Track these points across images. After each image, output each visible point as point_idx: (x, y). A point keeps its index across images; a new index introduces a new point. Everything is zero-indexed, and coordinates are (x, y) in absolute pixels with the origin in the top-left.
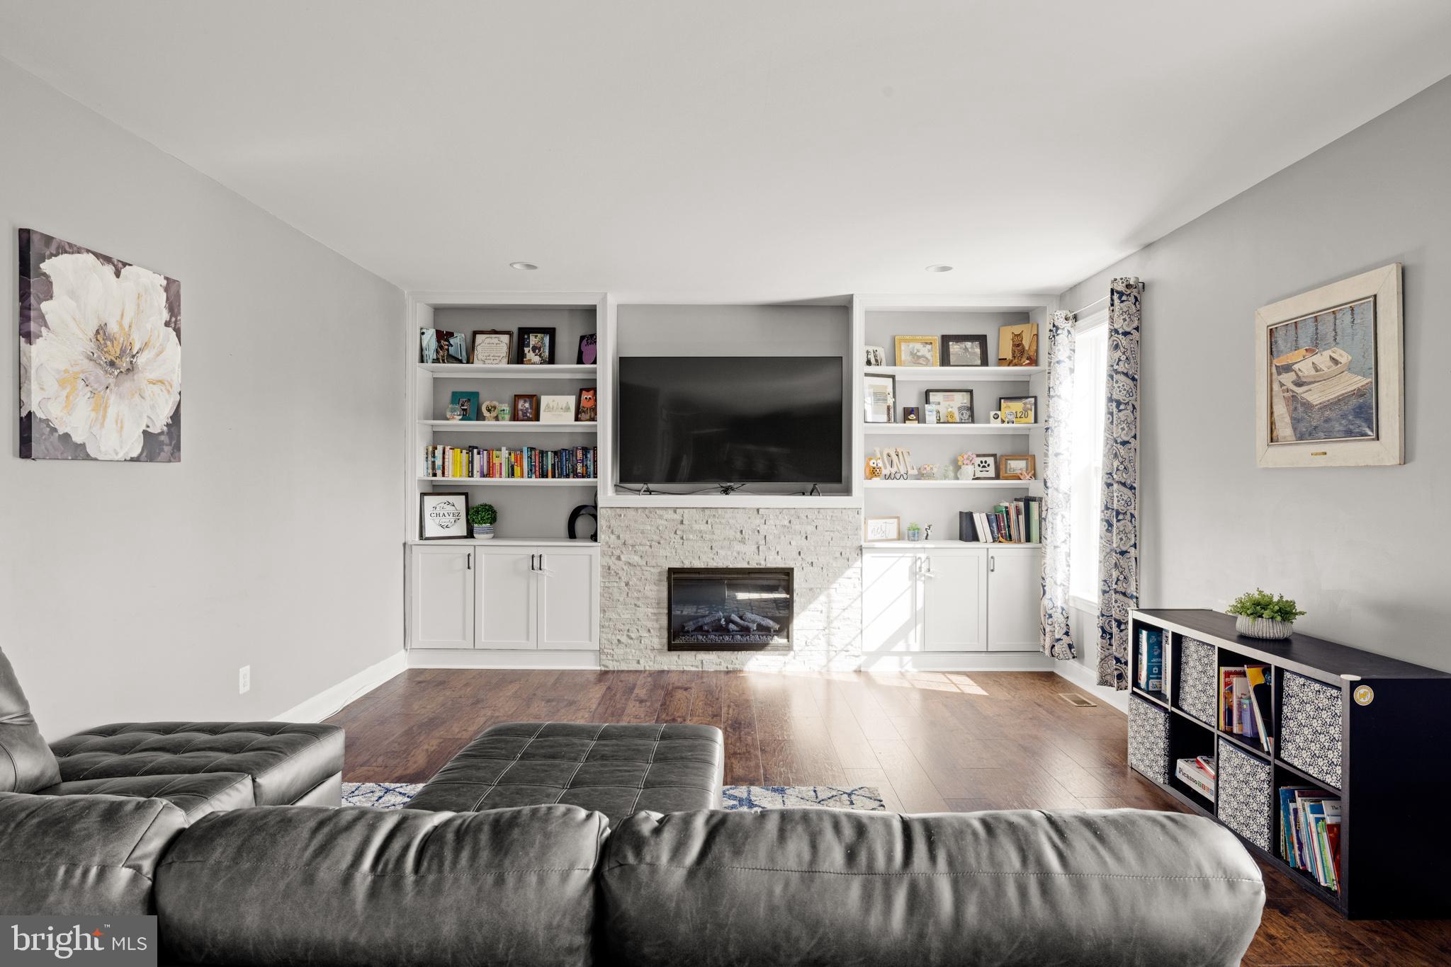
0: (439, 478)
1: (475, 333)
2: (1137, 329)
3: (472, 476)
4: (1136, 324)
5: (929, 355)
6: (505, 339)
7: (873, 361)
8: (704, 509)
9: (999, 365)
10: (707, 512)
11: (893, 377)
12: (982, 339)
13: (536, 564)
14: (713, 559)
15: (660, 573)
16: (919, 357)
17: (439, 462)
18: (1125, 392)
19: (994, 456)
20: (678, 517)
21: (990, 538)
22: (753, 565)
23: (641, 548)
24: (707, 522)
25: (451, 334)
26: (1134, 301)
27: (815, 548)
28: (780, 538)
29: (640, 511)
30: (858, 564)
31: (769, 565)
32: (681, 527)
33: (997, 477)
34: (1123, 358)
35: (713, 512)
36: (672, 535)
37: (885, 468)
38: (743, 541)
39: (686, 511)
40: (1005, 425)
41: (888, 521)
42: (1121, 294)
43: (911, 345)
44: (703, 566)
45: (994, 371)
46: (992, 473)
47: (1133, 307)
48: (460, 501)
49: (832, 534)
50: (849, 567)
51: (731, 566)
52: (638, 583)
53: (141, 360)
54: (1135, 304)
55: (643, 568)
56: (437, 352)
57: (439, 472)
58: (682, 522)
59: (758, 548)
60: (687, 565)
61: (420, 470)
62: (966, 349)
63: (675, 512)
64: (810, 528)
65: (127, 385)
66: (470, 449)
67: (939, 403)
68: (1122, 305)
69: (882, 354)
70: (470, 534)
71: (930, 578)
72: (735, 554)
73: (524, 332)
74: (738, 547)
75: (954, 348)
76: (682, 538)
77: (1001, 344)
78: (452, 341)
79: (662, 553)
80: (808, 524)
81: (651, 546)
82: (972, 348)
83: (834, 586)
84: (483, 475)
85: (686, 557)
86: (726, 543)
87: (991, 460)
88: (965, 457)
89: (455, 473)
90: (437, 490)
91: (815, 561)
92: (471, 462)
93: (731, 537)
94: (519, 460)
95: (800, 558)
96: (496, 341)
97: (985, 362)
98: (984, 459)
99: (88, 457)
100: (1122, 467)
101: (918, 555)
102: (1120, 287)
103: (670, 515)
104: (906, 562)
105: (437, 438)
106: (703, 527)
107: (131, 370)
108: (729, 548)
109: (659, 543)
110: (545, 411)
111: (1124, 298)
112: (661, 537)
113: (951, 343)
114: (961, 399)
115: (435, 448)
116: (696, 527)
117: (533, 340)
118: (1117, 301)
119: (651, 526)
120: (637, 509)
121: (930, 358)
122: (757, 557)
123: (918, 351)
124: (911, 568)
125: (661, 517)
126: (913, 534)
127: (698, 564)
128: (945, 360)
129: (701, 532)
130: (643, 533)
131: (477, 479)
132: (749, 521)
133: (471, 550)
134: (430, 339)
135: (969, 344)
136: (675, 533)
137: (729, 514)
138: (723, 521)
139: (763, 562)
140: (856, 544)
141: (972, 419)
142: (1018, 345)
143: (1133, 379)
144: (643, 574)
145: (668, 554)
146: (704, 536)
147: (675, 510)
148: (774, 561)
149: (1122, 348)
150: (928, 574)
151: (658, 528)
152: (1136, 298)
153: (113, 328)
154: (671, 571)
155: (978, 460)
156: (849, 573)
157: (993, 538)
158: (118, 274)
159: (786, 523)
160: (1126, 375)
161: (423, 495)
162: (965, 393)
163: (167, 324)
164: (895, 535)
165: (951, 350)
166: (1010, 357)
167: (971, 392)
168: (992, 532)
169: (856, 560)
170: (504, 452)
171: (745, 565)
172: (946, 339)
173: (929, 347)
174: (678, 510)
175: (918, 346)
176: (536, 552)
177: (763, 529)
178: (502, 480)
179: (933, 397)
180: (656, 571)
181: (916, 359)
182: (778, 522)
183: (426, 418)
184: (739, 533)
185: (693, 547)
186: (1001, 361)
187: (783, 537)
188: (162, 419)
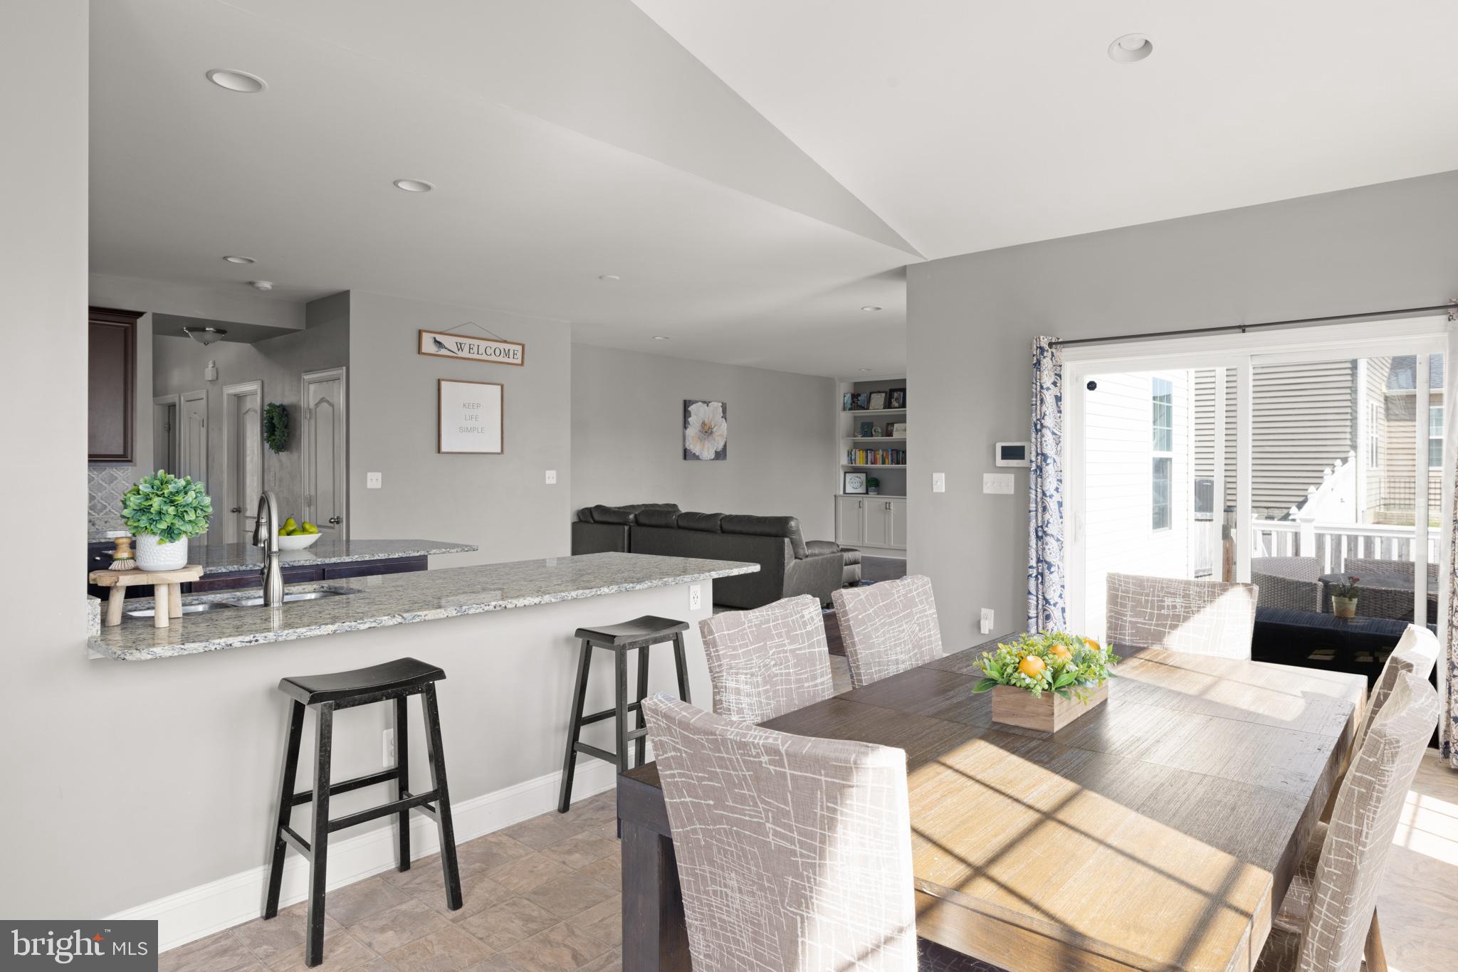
0: (853, 465)
1: (871, 393)
3: (867, 463)
6: (883, 395)
13: (887, 507)
17: (853, 457)
25: (859, 395)
48: (863, 476)
53: (714, 430)
56: (851, 404)
57: (853, 462)
61: (844, 460)
65: (710, 438)
66: (867, 451)
70: (867, 493)
73: (892, 391)
78: (860, 398)
84: (872, 463)
89: (860, 463)
90: (856, 470)
92: (867, 457)
94: (887, 455)
96: (879, 396)
99: (700, 459)
105: (856, 445)
107: (712, 433)
110: (896, 431)
115: (852, 450)
117: (896, 395)
131: (869, 465)
133: (861, 499)
134: (848, 397)
153: (706, 421)
158: (708, 406)
161: (845, 473)
163: (722, 417)
170: (881, 452)
176: (888, 501)
178: (879, 465)
183: (848, 436)
188: (720, 447)
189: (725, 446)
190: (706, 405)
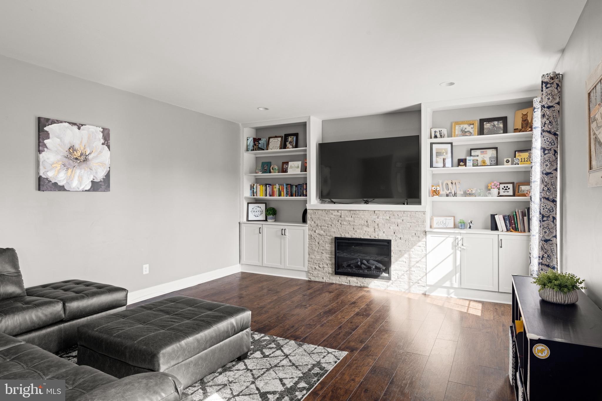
0: (255, 197)
1: (269, 138)
2: (558, 103)
3: (266, 196)
4: (557, 100)
5: (471, 131)
6: (280, 139)
7: (438, 135)
8: (350, 210)
9: (514, 132)
10: (352, 212)
11: (451, 143)
12: (504, 120)
13: (283, 233)
14: (354, 234)
15: (332, 239)
16: (466, 132)
17: (255, 191)
18: (548, 143)
19: (513, 183)
20: (339, 214)
21: (505, 229)
22: (373, 238)
23: (324, 227)
24: (352, 217)
25: (260, 139)
26: (556, 86)
27: (402, 231)
28: (385, 225)
29: (323, 211)
30: (424, 239)
31: (380, 238)
32: (340, 219)
33: (514, 195)
34: (548, 122)
35: (354, 212)
36: (337, 222)
37: (443, 190)
38: (368, 226)
39: (343, 211)
40: (514, 166)
41: (447, 218)
42: (547, 83)
43: (462, 126)
44: (350, 237)
45: (511, 136)
46: (511, 193)
47: (556, 90)
48: (263, 206)
49: (410, 224)
50: (419, 241)
51: (362, 238)
52: (323, 243)
53: (90, 157)
54: (557, 88)
55: (325, 236)
56: (253, 147)
57: (255, 194)
58: (341, 217)
59: (375, 229)
60: (343, 236)
61: (247, 193)
62: (494, 126)
63: (338, 212)
64: (400, 221)
65: (84, 165)
66: (266, 185)
67: (478, 156)
68: (547, 90)
69: (445, 131)
70: (266, 220)
71: (463, 249)
72: (364, 232)
73: (287, 136)
74: (365, 229)
75: (487, 125)
76: (341, 224)
77: (515, 120)
78: (260, 142)
79: (333, 230)
80: (399, 218)
81: (328, 227)
82: (498, 124)
83: (412, 250)
84: (270, 196)
85: (343, 233)
86: (360, 227)
87: (510, 186)
88: (493, 184)
89: (260, 195)
90: (257, 201)
91: (402, 237)
92: (266, 190)
93: (363, 224)
94: (283, 189)
95: (395, 235)
96: (276, 140)
97: (505, 131)
98: (506, 185)
99: (65, 190)
100: (546, 189)
101: (457, 237)
102: (546, 80)
103: (336, 213)
104: (450, 240)
105: (258, 181)
106: (350, 219)
107: (86, 160)
108: (361, 229)
109: (331, 226)
110: (290, 168)
111: (548, 85)
112: (332, 223)
113: (485, 123)
114: (491, 153)
115: (254, 185)
116: (347, 219)
117: (290, 139)
118: (544, 88)
119: (328, 218)
120: (322, 210)
121: (472, 132)
122: (374, 234)
123: (466, 129)
124: (452, 243)
125: (332, 214)
126: (461, 225)
127: (348, 236)
128: (481, 132)
129: (349, 221)
130: (325, 221)
131: (268, 197)
132: (371, 216)
133: (261, 226)
135: (496, 123)
136: (338, 221)
137: (361, 213)
138: (359, 216)
139: (377, 237)
140: (423, 229)
141: (497, 164)
142: (525, 120)
143: (555, 134)
144: (325, 239)
145: (335, 231)
146: (350, 223)
147: (338, 211)
148: (382, 236)
149: (546, 116)
150: (462, 247)
151: (331, 219)
152: (558, 85)
153: (77, 147)
154: (336, 239)
155: (502, 186)
156: (420, 244)
157: (507, 229)
158: (79, 128)
159: (388, 218)
160: (549, 132)
161: (248, 203)
162: (494, 150)
163: (103, 144)
164: (452, 226)
165: (485, 127)
166: (520, 127)
167: (496, 148)
168: (506, 226)
169: (423, 238)
170: (277, 186)
171: (369, 238)
172: (482, 121)
173: (472, 126)
174: (339, 211)
175: (466, 126)
176: (283, 228)
177: (377, 221)
178: (276, 197)
179: (473, 153)
180: (330, 238)
181: (464, 133)
182: (384, 217)
183: (251, 173)
184: (366, 222)
185: (346, 228)
186: (516, 130)
187: (386, 224)
188: (100, 176)
189: (108, 176)
190: (75, 128)
